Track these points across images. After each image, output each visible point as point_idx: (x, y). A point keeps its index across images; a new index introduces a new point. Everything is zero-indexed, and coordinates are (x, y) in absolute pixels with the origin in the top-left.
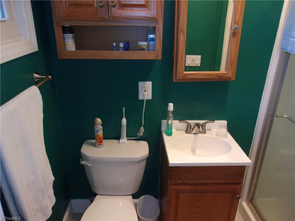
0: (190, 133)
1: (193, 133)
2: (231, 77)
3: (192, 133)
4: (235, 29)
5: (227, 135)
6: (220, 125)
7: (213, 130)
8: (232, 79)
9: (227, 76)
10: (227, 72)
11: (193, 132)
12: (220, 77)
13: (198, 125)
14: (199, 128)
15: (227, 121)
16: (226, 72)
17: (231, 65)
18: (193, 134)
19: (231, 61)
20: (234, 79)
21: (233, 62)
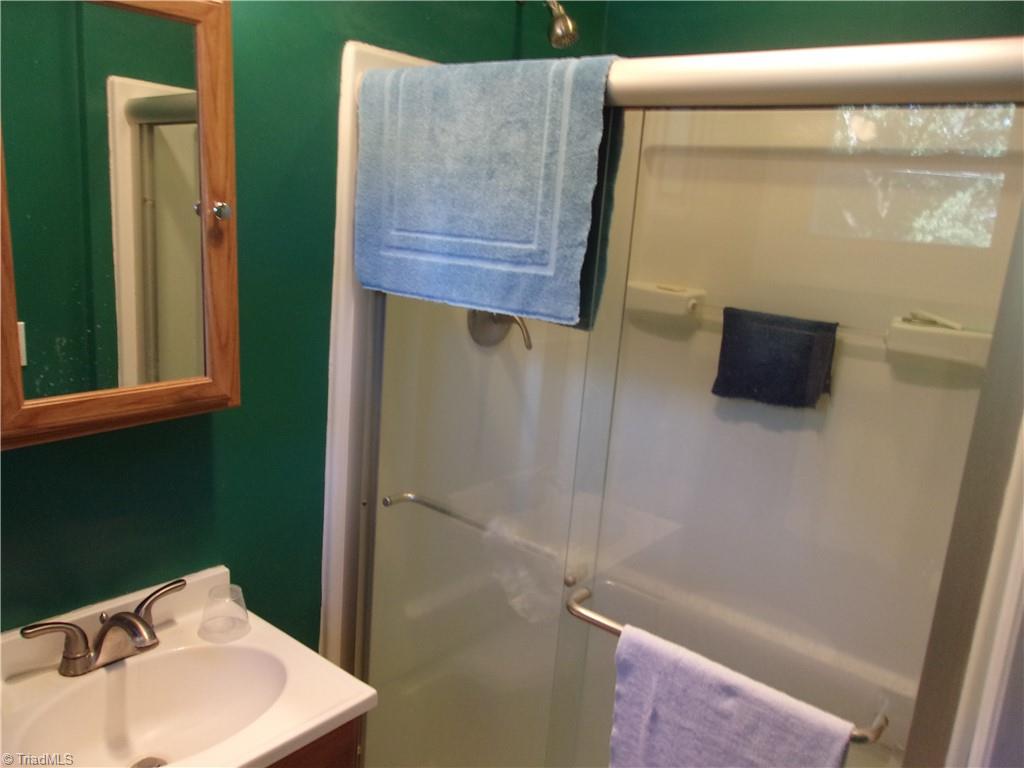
0: (87, 670)
1: (105, 665)
2: (229, 395)
3: (99, 668)
4: (220, 212)
5: (244, 623)
6: (211, 591)
7: (181, 620)
8: (230, 404)
9: (213, 392)
10: (213, 379)
11: (102, 659)
12: (189, 400)
13: (120, 620)
14: (134, 632)
15: (227, 566)
16: (207, 380)
17: (223, 348)
18: (102, 671)
19: (219, 337)
20: (236, 401)
21: (227, 338)
